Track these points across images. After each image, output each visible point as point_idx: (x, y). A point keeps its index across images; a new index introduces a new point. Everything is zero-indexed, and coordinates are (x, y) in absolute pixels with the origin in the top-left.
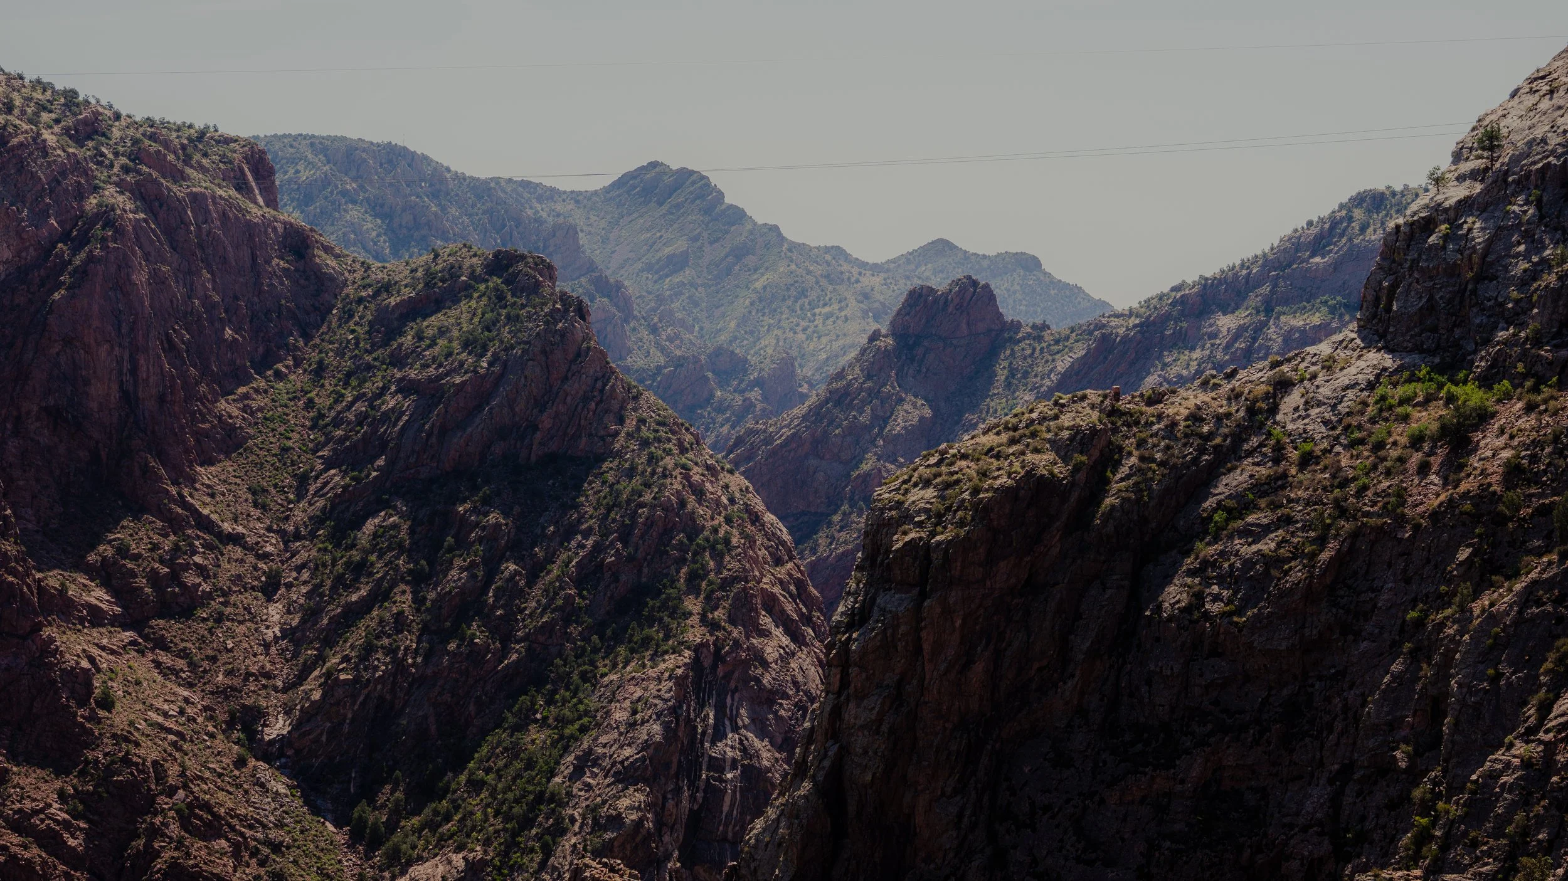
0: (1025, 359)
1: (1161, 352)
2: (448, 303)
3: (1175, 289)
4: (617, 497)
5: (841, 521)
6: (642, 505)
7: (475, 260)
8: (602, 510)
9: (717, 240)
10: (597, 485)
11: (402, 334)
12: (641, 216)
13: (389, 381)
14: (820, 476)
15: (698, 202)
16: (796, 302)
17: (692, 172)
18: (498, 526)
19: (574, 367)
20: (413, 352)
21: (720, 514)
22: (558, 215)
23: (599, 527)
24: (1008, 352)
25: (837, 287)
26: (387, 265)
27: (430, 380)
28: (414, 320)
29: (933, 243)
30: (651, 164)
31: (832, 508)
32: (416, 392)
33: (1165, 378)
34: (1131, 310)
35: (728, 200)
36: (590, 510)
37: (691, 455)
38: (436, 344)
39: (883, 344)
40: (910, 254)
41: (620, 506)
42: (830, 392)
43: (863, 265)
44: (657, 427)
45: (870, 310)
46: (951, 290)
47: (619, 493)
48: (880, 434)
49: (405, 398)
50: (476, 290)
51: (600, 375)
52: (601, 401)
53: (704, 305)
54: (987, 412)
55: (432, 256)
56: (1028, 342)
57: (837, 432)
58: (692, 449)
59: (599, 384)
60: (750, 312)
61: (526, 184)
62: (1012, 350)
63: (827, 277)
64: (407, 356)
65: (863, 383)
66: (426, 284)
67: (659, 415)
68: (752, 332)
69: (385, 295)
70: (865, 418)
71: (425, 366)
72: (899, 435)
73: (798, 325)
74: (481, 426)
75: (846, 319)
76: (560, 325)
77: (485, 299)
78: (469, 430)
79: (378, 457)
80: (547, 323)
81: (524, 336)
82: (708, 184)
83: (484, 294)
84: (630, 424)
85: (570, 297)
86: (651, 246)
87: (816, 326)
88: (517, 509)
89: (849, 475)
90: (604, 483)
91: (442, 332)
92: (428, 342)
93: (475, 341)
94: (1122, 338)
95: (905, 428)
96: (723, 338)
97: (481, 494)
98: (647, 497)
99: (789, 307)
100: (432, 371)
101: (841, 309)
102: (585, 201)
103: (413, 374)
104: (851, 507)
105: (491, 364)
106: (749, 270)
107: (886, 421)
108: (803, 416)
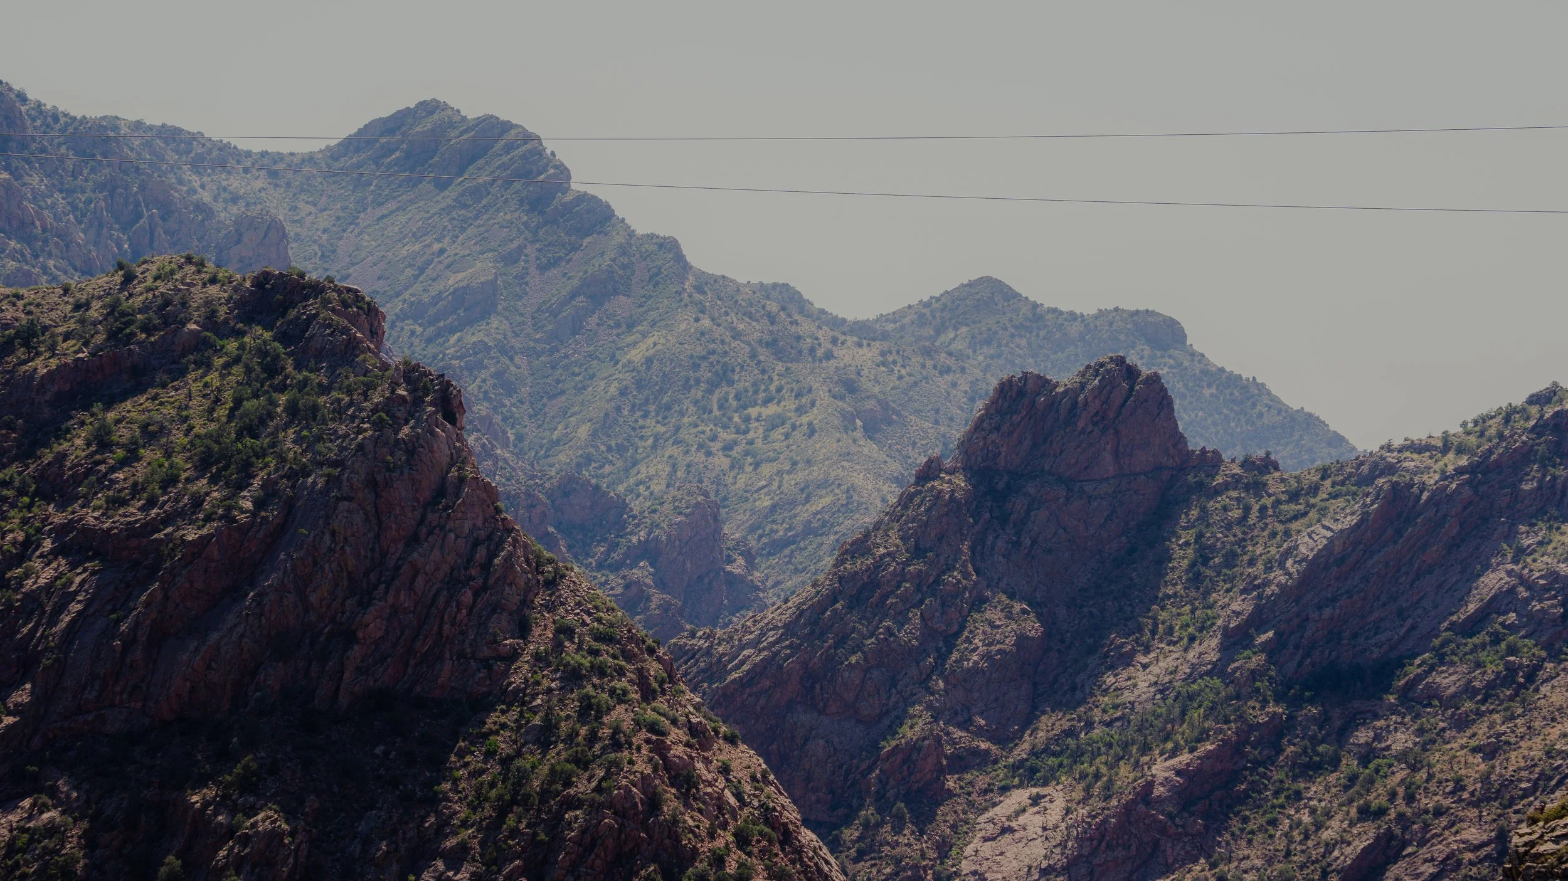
0: (1229, 527)
1: (1513, 526)
2: (160, 377)
3: (1538, 399)
4: (519, 784)
5: (860, 839)
6: (573, 803)
7: (213, 290)
8: (488, 811)
9: (554, 263)
10: (475, 759)
11: (61, 434)
12: (402, 209)
13: (39, 530)
14: (818, 747)
15: (517, 186)
16: (710, 392)
17: (507, 126)
18: (275, 836)
19: (431, 517)
20: (89, 472)
21: (724, 826)
22: (235, 199)
23: (482, 844)
24: (1194, 513)
25: (793, 366)
26: (22, 291)
27: (131, 531)
28: (87, 407)
29: (971, 285)
30: (422, 104)
31: (842, 811)
32: (97, 555)
33: (1520, 577)
34: (1446, 437)
35: (578, 185)
36: (462, 811)
37: (661, 703)
38: (138, 459)
39: (946, 487)
40: (927, 305)
41: (525, 802)
42: (841, 579)
43: (837, 323)
44: (596, 645)
45: (859, 414)
46: (1083, 386)
47: (523, 777)
48: (938, 667)
49: (73, 566)
50: (219, 351)
51: (483, 534)
52: (485, 588)
53: (525, 391)
54: (1153, 632)
55: (118, 278)
56: (1234, 494)
57: (853, 659)
58: (663, 692)
59: (481, 553)
60: (619, 409)
61: (172, 135)
62: (1203, 509)
63: (772, 344)
64: (77, 480)
65: (907, 564)
66: (112, 335)
67: (599, 620)
68: (621, 449)
69: (21, 353)
70: (910, 632)
71: (117, 502)
72: (976, 670)
73: (714, 438)
74: (240, 629)
75: (812, 431)
76: (406, 430)
77: (237, 370)
78: (215, 636)
79: (16, 685)
80: (378, 425)
81: (330, 449)
82: (539, 152)
83: (237, 360)
84: (541, 637)
85: (426, 374)
86: (422, 270)
87: (751, 443)
88: (312, 803)
89: (875, 747)
90: (489, 754)
91: (151, 433)
92: (120, 453)
93: (225, 457)
94: (1434, 494)
95: (987, 657)
96: (562, 458)
97: (238, 769)
98: (583, 787)
99: (696, 403)
100: (134, 512)
101: (801, 411)
102: (290, 175)
103: (91, 517)
104: (880, 811)
105: (259, 504)
106: (618, 325)
107: (950, 643)
108: (786, 626)
